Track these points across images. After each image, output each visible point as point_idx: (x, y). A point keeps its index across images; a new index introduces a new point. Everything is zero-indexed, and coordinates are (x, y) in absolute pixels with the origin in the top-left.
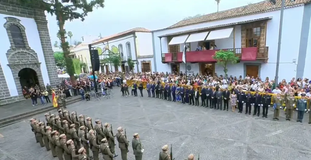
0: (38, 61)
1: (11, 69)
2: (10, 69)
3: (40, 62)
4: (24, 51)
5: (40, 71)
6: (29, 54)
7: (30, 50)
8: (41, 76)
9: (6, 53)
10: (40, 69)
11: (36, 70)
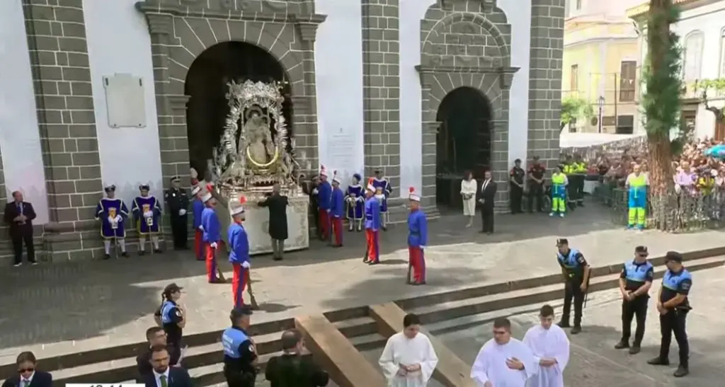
0: (508, 60)
1: (423, 86)
2: (420, 86)
3: (512, 65)
4: (475, 14)
5: (506, 105)
6: (487, 26)
7: (492, 13)
8: (505, 126)
9: (422, 21)
10: (506, 96)
11: (493, 100)
